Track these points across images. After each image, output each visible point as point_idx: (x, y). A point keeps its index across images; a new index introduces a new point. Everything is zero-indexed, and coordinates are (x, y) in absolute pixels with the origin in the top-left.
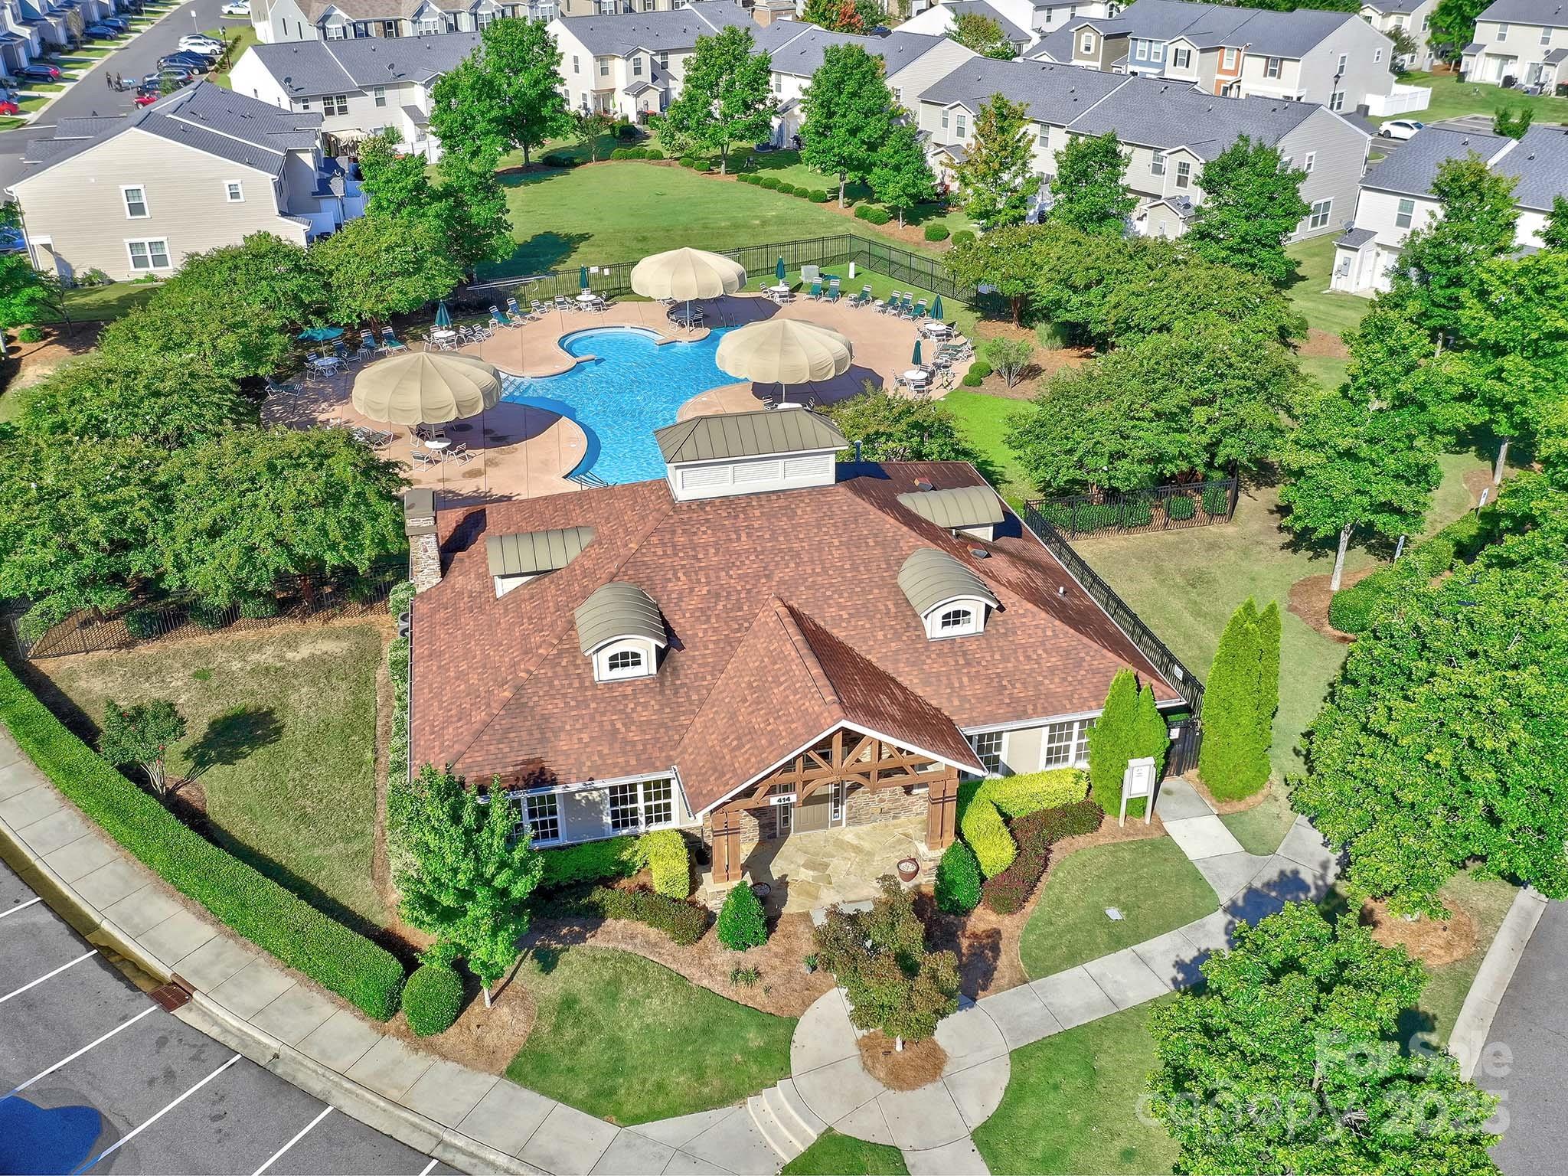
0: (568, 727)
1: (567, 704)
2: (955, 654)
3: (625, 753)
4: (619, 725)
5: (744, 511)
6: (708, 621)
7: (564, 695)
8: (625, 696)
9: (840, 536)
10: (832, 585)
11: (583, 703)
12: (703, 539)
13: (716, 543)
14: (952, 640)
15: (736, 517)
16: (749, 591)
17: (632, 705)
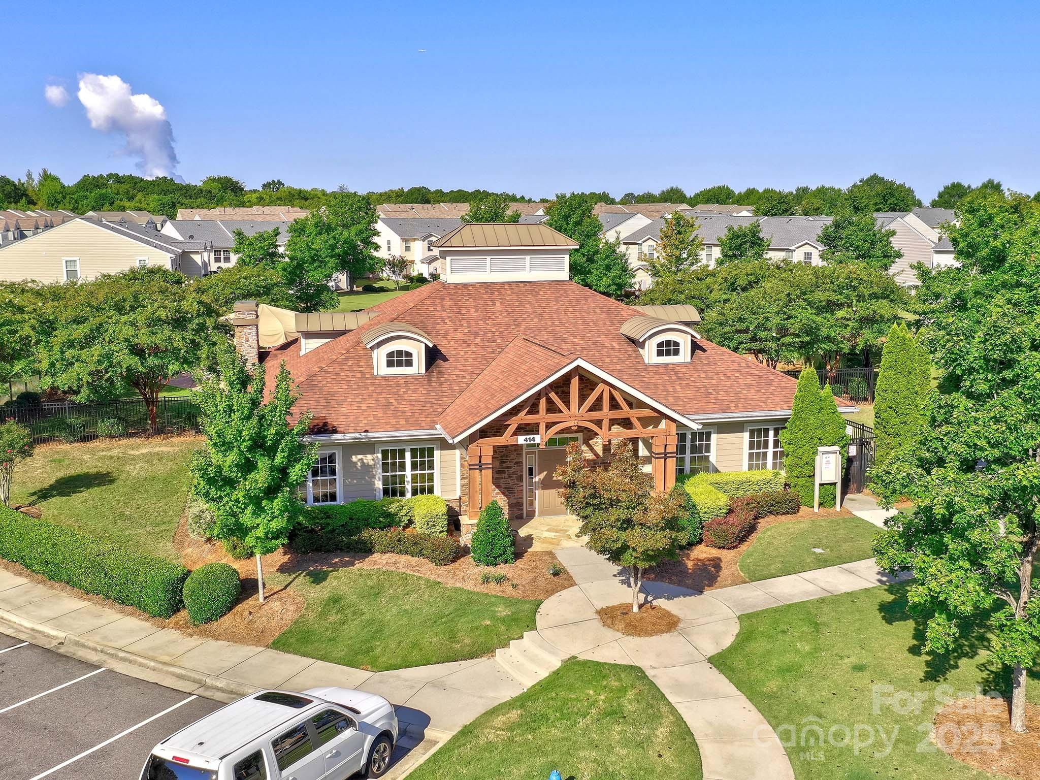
0: (349, 400)
1: (350, 387)
2: (668, 374)
3: (396, 417)
4: (392, 401)
6: (468, 346)
7: (348, 382)
9: (573, 306)
10: (568, 332)
11: (363, 387)
12: (466, 304)
13: (476, 306)
14: (666, 365)
15: (492, 293)
16: (501, 332)
17: (404, 390)
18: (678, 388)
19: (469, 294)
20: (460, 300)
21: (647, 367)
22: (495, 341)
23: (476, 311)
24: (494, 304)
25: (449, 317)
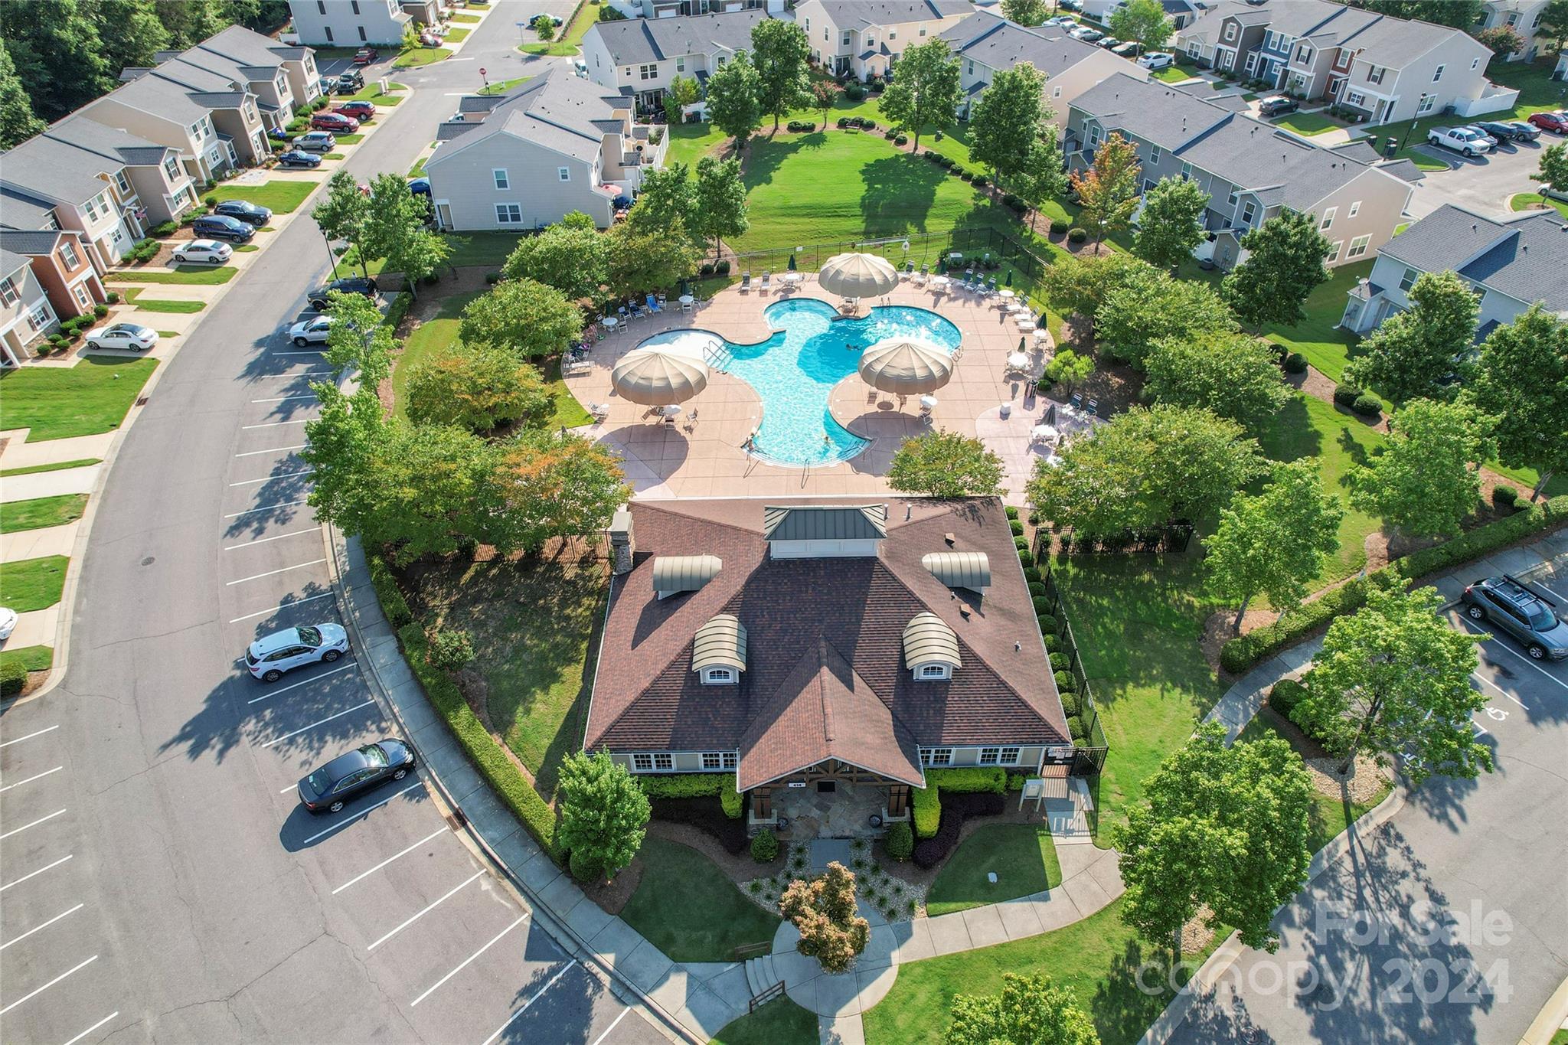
0: (680, 713)
1: (682, 697)
2: (929, 693)
3: (711, 736)
4: (710, 715)
5: (814, 569)
7: (682, 691)
8: (717, 696)
9: (873, 596)
10: (859, 633)
11: (691, 698)
12: (784, 588)
13: (792, 592)
14: (929, 682)
15: (808, 574)
16: (806, 631)
17: (720, 703)
18: (932, 712)
19: (789, 575)
20: (780, 584)
21: (913, 684)
22: (798, 643)
24: (807, 592)
25: (768, 608)
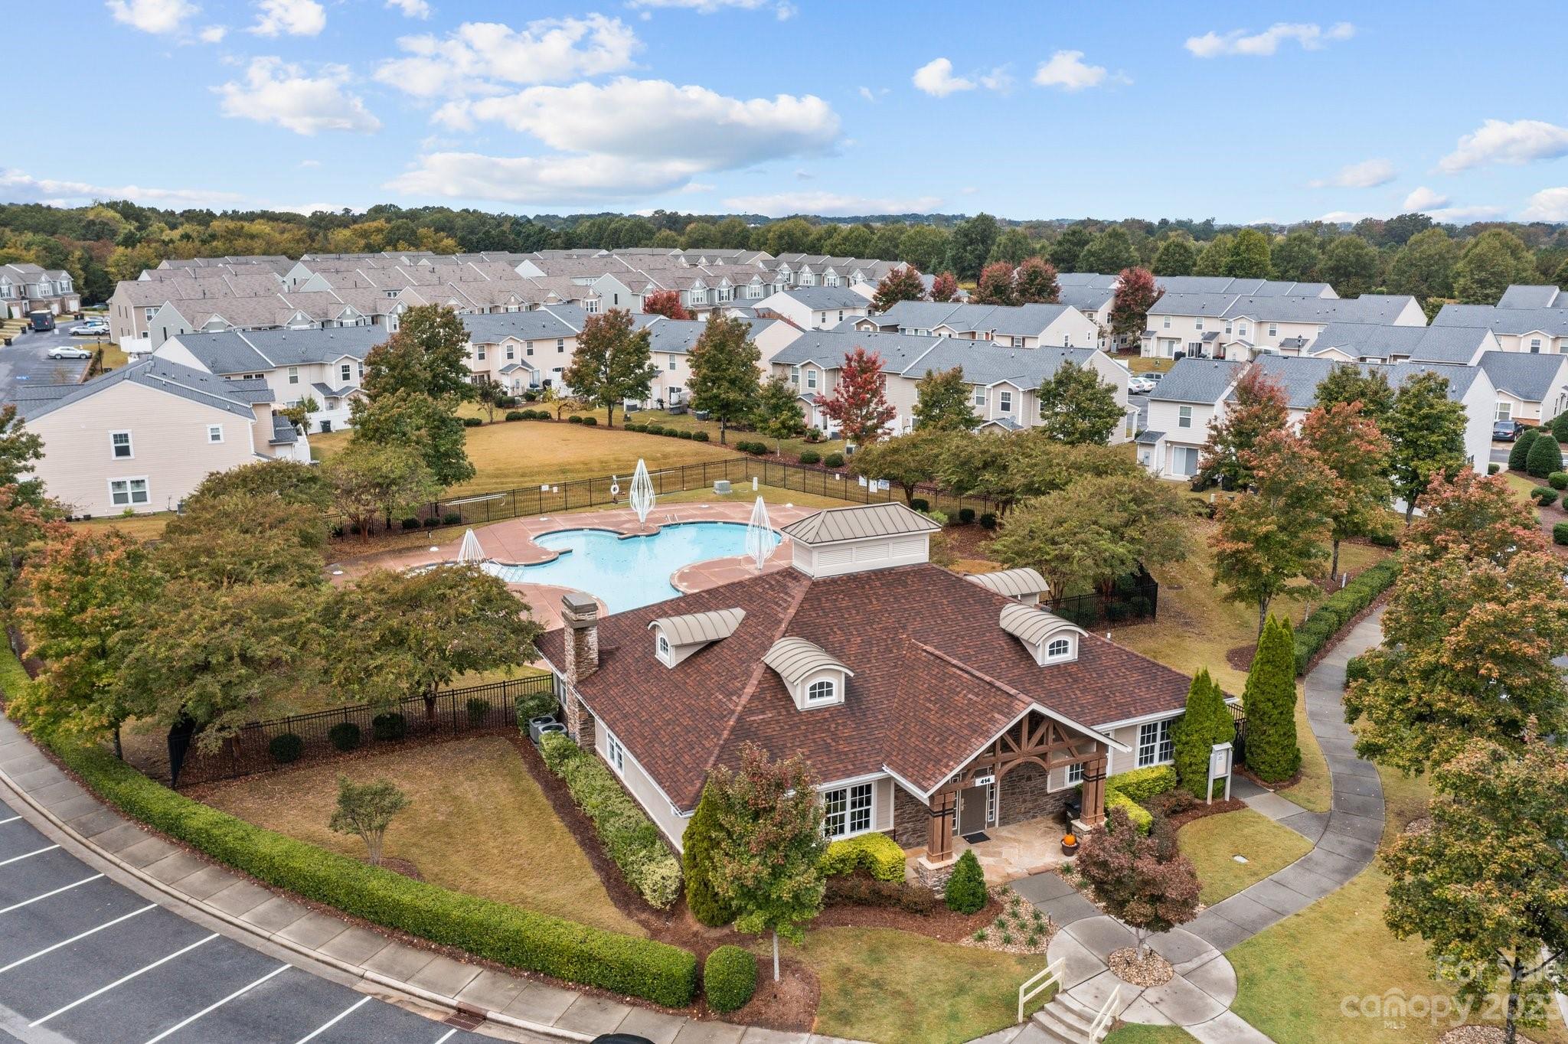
0: (789, 745)
1: (782, 728)
2: (1063, 676)
3: (842, 761)
4: (829, 741)
5: (867, 583)
6: (869, 661)
7: (778, 722)
8: (826, 720)
9: (946, 597)
10: (953, 632)
11: (795, 726)
12: (844, 604)
13: (855, 607)
14: (1057, 666)
15: (863, 588)
16: (893, 639)
17: (833, 726)
18: (1078, 692)
19: (843, 591)
20: (836, 600)
21: (1041, 670)
23: (858, 613)
24: (871, 602)
